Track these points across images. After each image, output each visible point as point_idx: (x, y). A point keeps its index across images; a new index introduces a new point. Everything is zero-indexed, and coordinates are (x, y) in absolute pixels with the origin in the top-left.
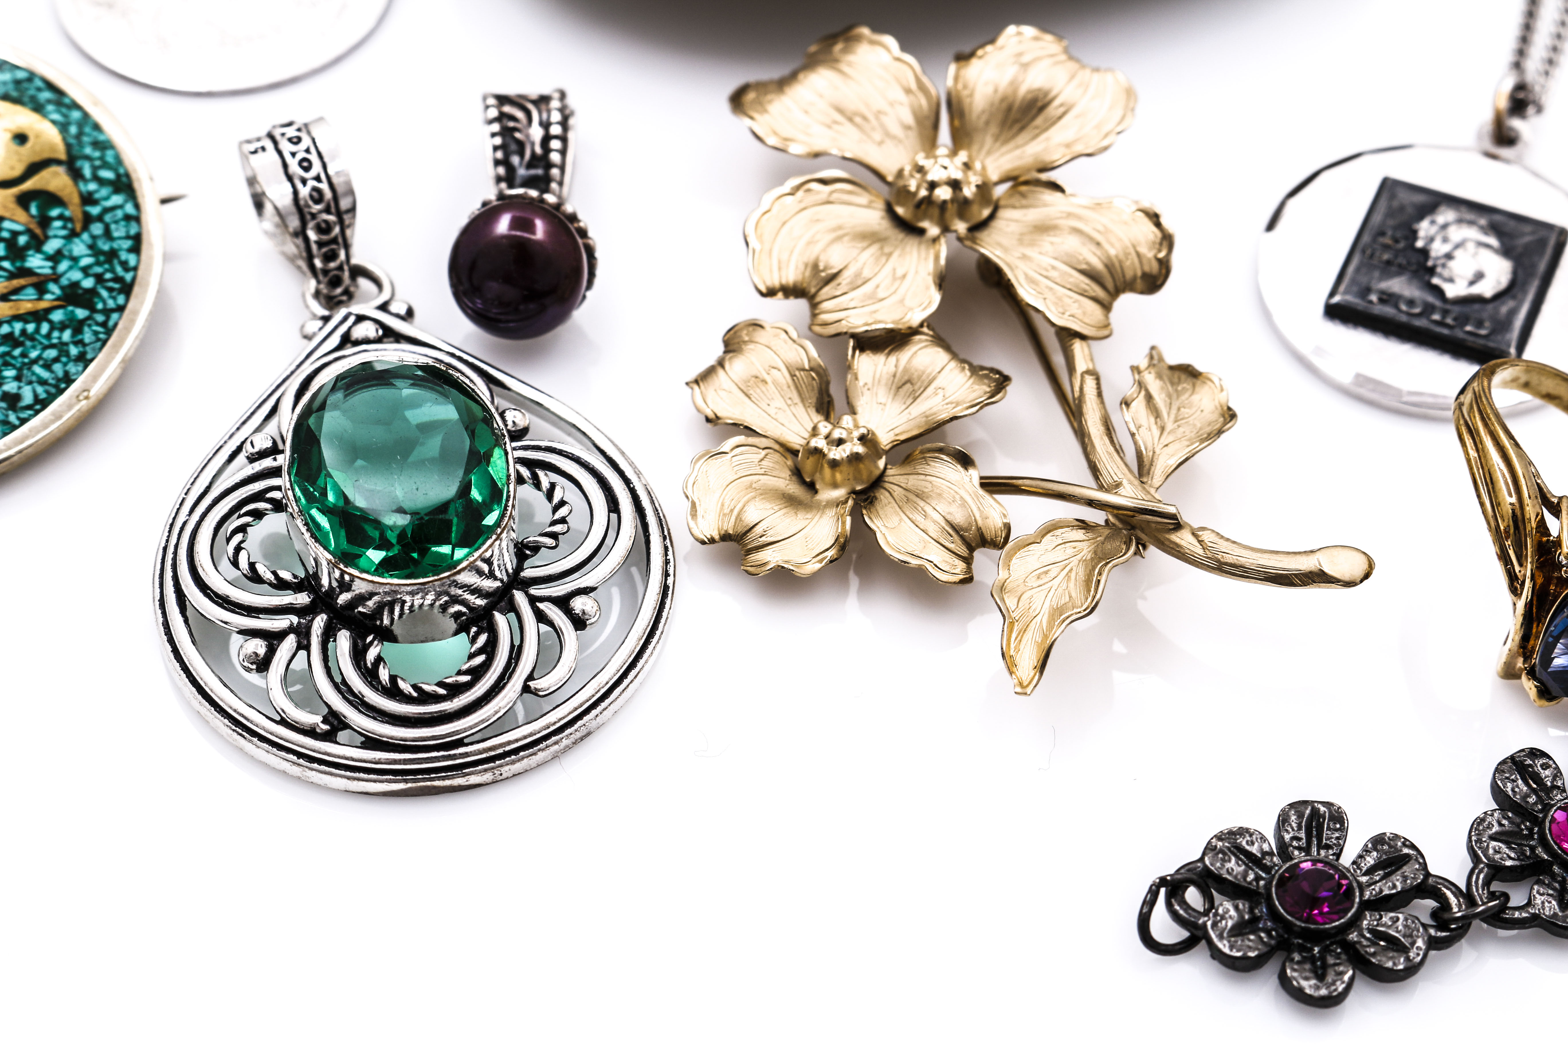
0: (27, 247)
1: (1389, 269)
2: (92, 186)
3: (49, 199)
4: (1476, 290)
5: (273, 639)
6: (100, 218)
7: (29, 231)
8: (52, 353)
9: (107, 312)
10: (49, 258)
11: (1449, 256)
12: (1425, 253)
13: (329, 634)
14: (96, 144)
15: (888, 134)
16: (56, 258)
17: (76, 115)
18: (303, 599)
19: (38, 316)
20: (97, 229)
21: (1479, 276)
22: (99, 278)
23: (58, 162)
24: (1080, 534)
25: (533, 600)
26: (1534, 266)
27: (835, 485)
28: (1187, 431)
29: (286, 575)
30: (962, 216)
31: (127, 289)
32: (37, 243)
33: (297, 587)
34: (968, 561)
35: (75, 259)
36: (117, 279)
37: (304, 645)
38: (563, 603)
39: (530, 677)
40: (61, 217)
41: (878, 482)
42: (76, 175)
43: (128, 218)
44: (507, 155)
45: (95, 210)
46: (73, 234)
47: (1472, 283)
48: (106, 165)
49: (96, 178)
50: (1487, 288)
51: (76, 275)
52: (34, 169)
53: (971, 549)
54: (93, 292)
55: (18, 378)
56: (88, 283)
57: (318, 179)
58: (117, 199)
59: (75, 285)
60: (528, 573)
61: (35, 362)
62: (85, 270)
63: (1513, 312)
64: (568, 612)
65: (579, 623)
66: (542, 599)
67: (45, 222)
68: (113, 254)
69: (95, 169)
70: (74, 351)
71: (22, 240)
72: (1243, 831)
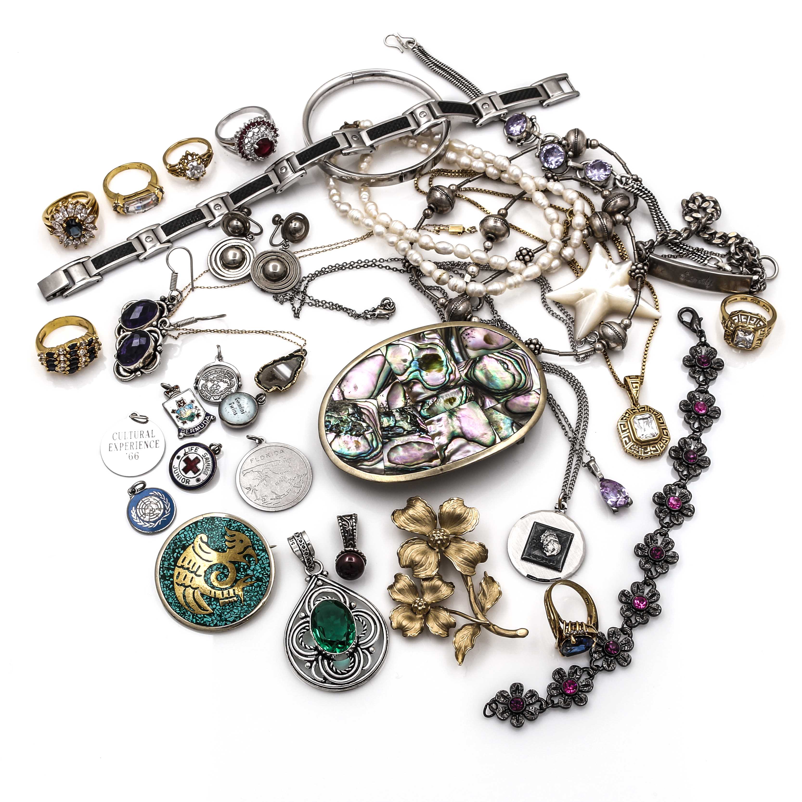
0: (247, 568)
1: (535, 548)
2: (258, 551)
3: (250, 556)
4: (553, 553)
5: (311, 662)
6: (261, 559)
7: (247, 564)
8: (256, 593)
9: (265, 582)
10: (252, 571)
11: (547, 545)
12: (542, 543)
13: (322, 660)
14: (257, 540)
15: (426, 523)
16: (253, 571)
17: (252, 533)
18: (316, 653)
19: (252, 585)
20: (260, 562)
21: (554, 550)
22: (263, 574)
23: (250, 546)
24: (470, 627)
25: (362, 649)
26: (566, 545)
27: (420, 614)
28: (492, 599)
29: (312, 647)
30: (443, 546)
31: (269, 576)
32: (249, 567)
33: (315, 650)
34: (448, 632)
35: (257, 570)
36: (267, 574)
37: (318, 662)
38: (367, 649)
39: (363, 667)
40: (253, 560)
41: (429, 612)
42: (254, 549)
43: (266, 558)
44: (344, 534)
45: (259, 558)
46: (256, 564)
47: (552, 552)
48: (260, 546)
49: (258, 549)
50: (555, 553)
51: (258, 574)
52: (245, 549)
53: (448, 629)
54: (262, 578)
55: (250, 600)
56: (261, 576)
57: (306, 550)
58: (264, 554)
59: (258, 576)
60: (360, 643)
61: (253, 596)
62: (259, 573)
63: (561, 558)
64: (369, 651)
65: (371, 653)
66: (363, 649)
67: (250, 562)
68: (265, 568)
69: (258, 547)
70: (260, 593)
71: (246, 567)
72: (503, 691)
